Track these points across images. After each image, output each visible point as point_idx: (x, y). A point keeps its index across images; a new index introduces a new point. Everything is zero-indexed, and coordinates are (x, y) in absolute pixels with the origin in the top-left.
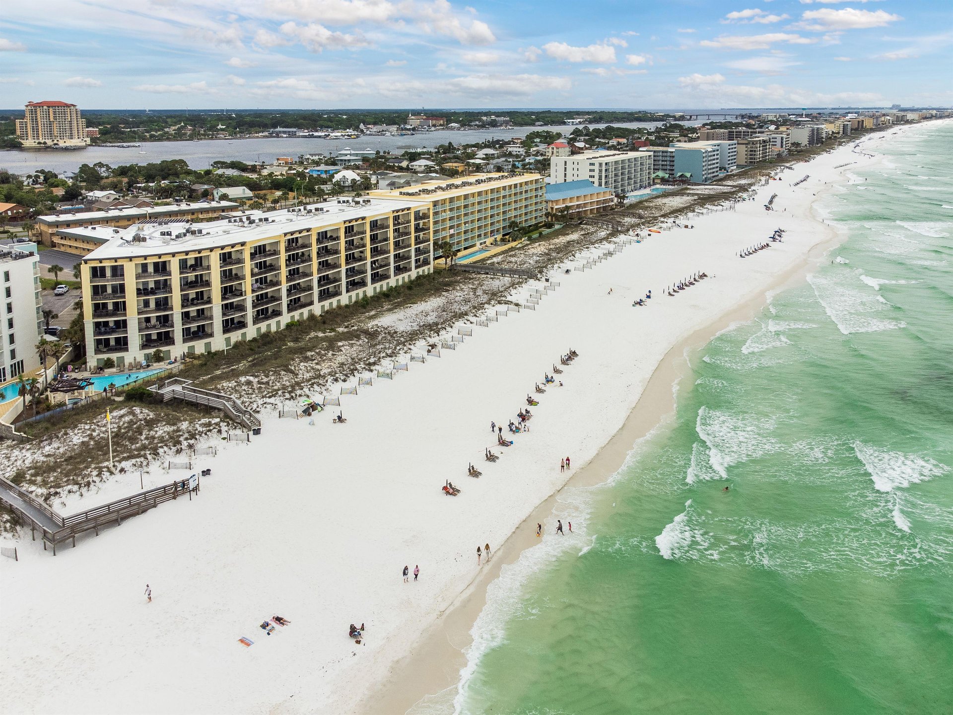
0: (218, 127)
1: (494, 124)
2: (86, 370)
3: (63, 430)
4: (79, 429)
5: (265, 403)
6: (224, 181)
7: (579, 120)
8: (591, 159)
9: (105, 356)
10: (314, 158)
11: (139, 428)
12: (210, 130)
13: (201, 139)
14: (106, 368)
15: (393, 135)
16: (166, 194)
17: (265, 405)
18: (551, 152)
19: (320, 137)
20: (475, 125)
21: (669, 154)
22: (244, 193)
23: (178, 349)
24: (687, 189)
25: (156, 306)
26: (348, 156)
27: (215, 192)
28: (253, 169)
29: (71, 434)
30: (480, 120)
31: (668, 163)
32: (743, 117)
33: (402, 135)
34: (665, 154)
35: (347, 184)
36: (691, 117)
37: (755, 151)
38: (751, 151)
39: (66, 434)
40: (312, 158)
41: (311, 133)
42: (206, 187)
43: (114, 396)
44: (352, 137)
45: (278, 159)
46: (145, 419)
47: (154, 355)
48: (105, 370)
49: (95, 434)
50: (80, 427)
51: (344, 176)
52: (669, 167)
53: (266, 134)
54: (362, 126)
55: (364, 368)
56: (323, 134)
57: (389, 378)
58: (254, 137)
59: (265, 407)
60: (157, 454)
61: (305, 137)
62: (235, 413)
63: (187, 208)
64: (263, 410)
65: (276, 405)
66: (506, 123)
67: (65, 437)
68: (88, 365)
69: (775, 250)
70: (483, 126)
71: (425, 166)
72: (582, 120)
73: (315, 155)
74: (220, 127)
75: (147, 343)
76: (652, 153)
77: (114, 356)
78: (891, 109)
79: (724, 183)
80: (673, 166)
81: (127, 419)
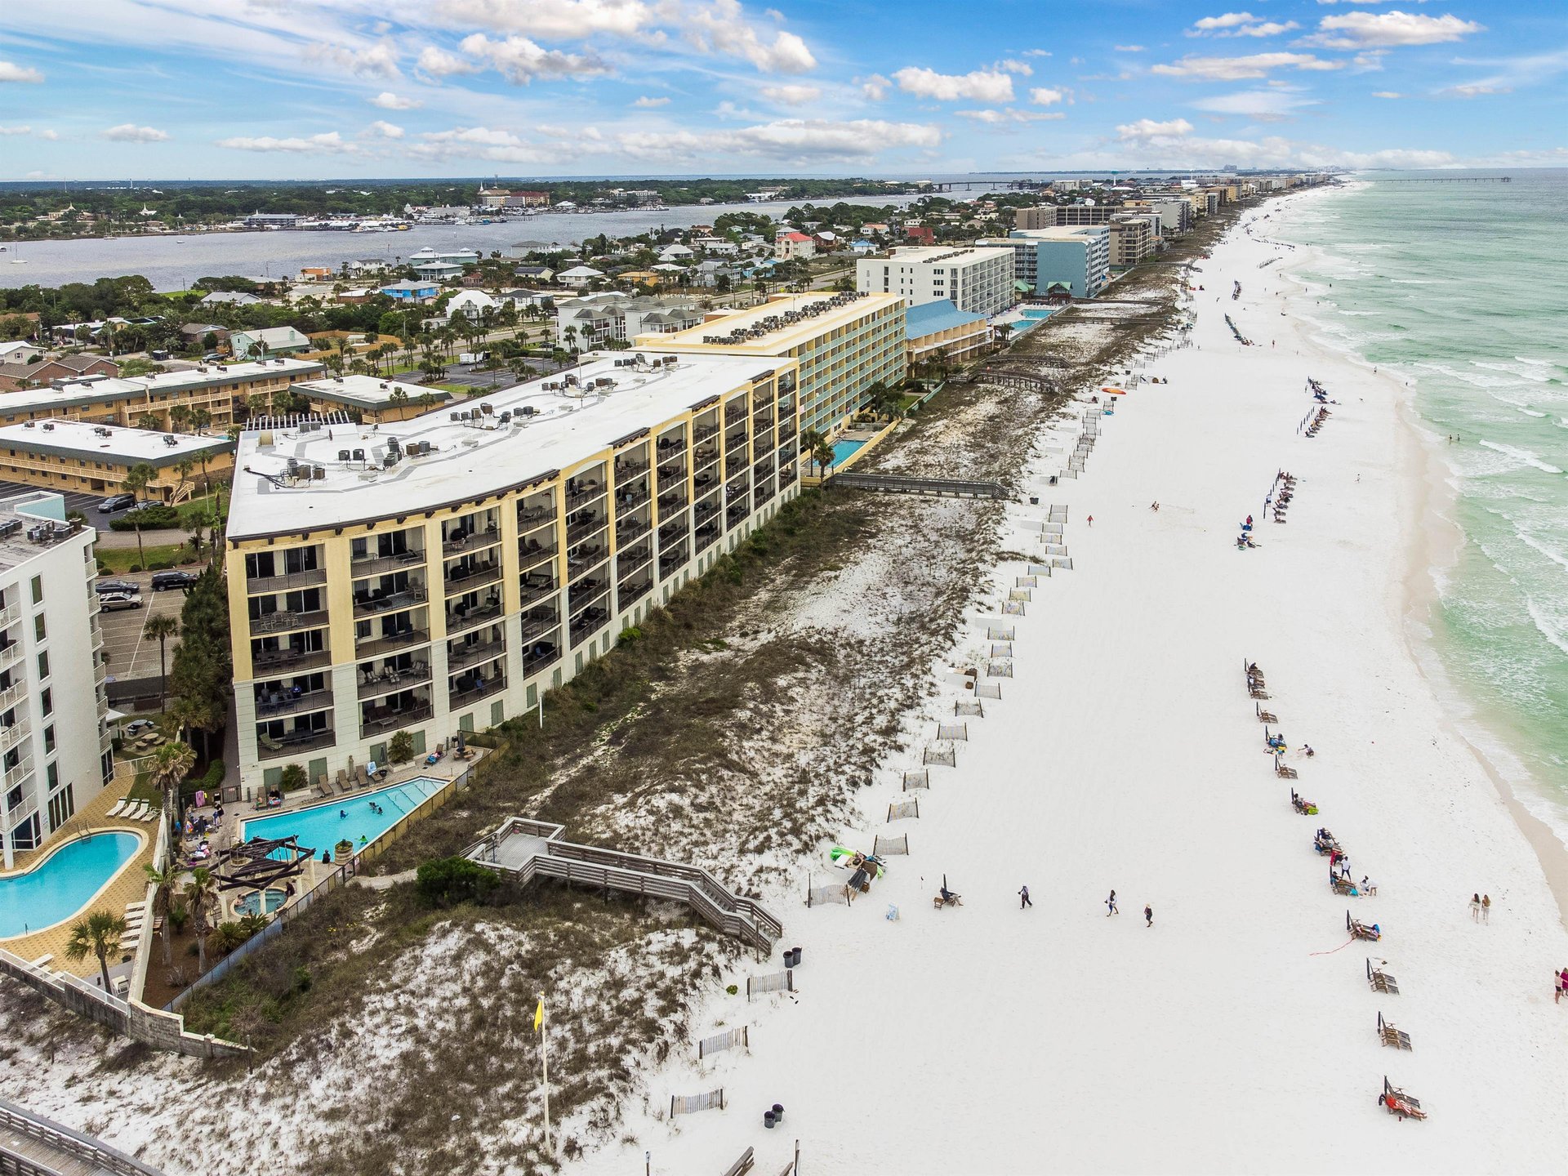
0: (142, 213)
1: (632, 202)
2: (239, 799)
3: (335, 1022)
4: (373, 1013)
5: (760, 870)
6: (237, 315)
7: (769, 194)
8: (936, 260)
9: (283, 762)
10: (368, 267)
11: (517, 987)
12: (128, 218)
13: (119, 235)
14: (289, 791)
15: (470, 224)
16: (130, 344)
17: (764, 876)
18: (784, 249)
19: (340, 228)
20: (602, 204)
21: (1027, 250)
22: (293, 339)
23: (441, 726)
24: (1077, 310)
25: (384, 632)
26: (438, 262)
27: (234, 339)
28: (268, 291)
29: (360, 1031)
30: (608, 196)
31: (1026, 265)
32: (1021, 185)
33: (485, 223)
34: (1021, 251)
35: (474, 315)
36: (941, 186)
37: (1135, 242)
38: (1128, 242)
39: (347, 1034)
40: (365, 268)
41: (323, 223)
42: (210, 328)
43: (360, 873)
44: (401, 227)
45: (304, 271)
46: (518, 956)
47: (394, 746)
48: (287, 796)
49: (421, 1023)
50: (371, 1007)
51: (469, 301)
52: (1027, 273)
53: (239, 224)
54: (408, 209)
55: (885, 744)
56: (345, 223)
57: (949, 764)
58: (217, 231)
59: (767, 882)
60: (624, 1075)
61: (313, 229)
62: (725, 912)
63: (223, 376)
64: (763, 889)
65: (785, 871)
66: (653, 200)
67: (348, 1044)
68: (244, 786)
69: (1340, 419)
70: (614, 206)
71: (588, 277)
72: (773, 194)
73: (370, 262)
74: (145, 212)
75: (372, 718)
76: (1013, 250)
77: (303, 760)
78: (1223, 172)
79: (1119, 297)
80: (1035, 270)
81: (474, 962)
